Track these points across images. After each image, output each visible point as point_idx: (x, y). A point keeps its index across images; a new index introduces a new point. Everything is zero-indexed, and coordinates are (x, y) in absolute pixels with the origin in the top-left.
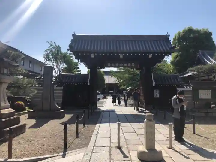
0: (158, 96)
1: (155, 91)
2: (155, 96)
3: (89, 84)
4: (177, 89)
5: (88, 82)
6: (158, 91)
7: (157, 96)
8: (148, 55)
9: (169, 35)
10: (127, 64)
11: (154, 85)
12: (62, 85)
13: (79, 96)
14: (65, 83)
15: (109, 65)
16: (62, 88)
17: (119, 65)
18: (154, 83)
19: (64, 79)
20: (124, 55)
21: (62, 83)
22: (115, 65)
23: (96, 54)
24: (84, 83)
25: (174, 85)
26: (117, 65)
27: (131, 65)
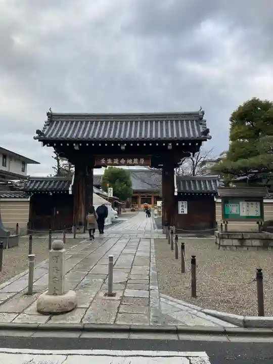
0: (186, 212)
1: (180, 203)
2: (180, 212)
3: (70, 193)
4: (215, 199)
5: (70, 189)
6: (185, 204)
7: (184, 212)
8: (164, 144)
9: (203, 113)
11: (176, 194)
12: (28, 194)
13: (58, 212)
14: (33, 192)
15: (103, 161)
16: (29, 199)
17: (119, 162)
18: (176, 190)
19: (32, 185)
20: (125, 145)
21: (27, 192)
22: (113, 161)
23: (81, 145)
24: (63, 191)
25: (209, 194)
26: (116, 161)
27: (139, 161)
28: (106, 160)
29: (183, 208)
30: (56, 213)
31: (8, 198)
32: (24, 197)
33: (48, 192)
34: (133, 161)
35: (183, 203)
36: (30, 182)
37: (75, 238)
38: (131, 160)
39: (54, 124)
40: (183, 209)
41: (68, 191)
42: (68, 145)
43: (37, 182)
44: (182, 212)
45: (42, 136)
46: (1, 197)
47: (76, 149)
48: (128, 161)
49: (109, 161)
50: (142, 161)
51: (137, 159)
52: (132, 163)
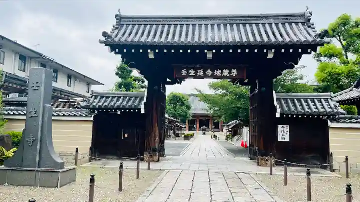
0: (287, 139)
1: (280, 128)
2: (280, 139)
3: (143, 111)
4: (330, 124)
5: (143, 107)
6: (287, 128)
8: (265, 51)
11: (278, 115)
12: (92, 112)
13: (127, 135)
14: (98, 109)
15: (184, 72)
16: (92, 119)
17: (204, 73)
18: (279, 110)
19: (97, 101)
20: (214, 51)
21: (91, 109)
22: (196, 72)
23: (157, 51)
24: (134, 110)
25: (321, 117)
26: (201, 73)
27: (230, 73)
28: (188, 71)
29: (284, 133)
30: (124, 135)
31: (67, 116)
32: (87, 116)
33: (116, 110)
34: (222, 73)
35: (283, 127)
36: (94, 97)
37: (149, 169)
38: (220, 71)
40: (283, 135)
41: (140, 109)
42: (141, 51)
43: (102, 97)
45: (110, 40)
46: (54, 115)
47: (150, 58)
48: (216, 72)
49: (192, 72)
50: (235, 73)
51: (227, 70)
52: (220, 75)
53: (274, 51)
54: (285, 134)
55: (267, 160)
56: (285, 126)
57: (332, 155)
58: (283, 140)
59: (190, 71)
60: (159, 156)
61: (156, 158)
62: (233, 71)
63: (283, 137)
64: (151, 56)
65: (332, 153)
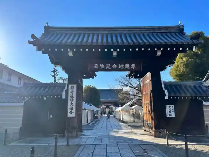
0: (173, 115)
1: (167, 107)
2: (168, 116)
5: (64, 93)
6: (172, 107)
7: (171, 115)
8: (156, 49)
10: (123, 65)
11: (167, 98)
12: (22, 99)
13: (51, 116)
14: (27, 97)
15: (96, 66)
16: (23, 104)
17: (111, 67)
18: (167, 94)
20: (118, 50)
21: (21, 97)
22: (105, 66)
23: (75, 50)
24: (57, 96)
25: (198, 98)
26: (108, 66)
27: (130, 66)
28: (99, 65)
30: (50, 116)
32: (18, 102)
33: (42, 97)
35: (170, 106)
37: (68, 145)
39: (50, 36)
41: (62, 95)
42: (62, 50)
44: (169, 115)
45: (37, 41)
47: (70, 56)
48: (119, 66)
49: (102, 66)
50: (133, 66)
51: (128, 64)
52: (123, 68)
53: (162, 49)
54: (171, 111)
55: (160, 132)
56: (171, 106)
57: (207, 127)
58: (170, 116)
59: (101, 65)
60: (77, 133)
61: (74, 134)
62: (133, 65)
63: (170, 114)
64: (71, 54)
65: (207, 125)
